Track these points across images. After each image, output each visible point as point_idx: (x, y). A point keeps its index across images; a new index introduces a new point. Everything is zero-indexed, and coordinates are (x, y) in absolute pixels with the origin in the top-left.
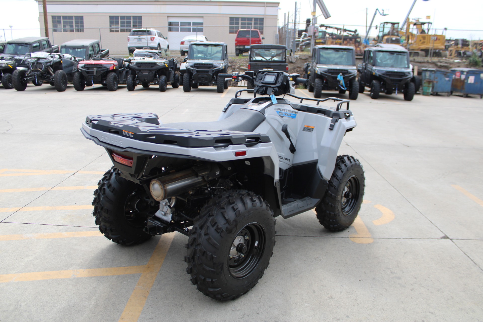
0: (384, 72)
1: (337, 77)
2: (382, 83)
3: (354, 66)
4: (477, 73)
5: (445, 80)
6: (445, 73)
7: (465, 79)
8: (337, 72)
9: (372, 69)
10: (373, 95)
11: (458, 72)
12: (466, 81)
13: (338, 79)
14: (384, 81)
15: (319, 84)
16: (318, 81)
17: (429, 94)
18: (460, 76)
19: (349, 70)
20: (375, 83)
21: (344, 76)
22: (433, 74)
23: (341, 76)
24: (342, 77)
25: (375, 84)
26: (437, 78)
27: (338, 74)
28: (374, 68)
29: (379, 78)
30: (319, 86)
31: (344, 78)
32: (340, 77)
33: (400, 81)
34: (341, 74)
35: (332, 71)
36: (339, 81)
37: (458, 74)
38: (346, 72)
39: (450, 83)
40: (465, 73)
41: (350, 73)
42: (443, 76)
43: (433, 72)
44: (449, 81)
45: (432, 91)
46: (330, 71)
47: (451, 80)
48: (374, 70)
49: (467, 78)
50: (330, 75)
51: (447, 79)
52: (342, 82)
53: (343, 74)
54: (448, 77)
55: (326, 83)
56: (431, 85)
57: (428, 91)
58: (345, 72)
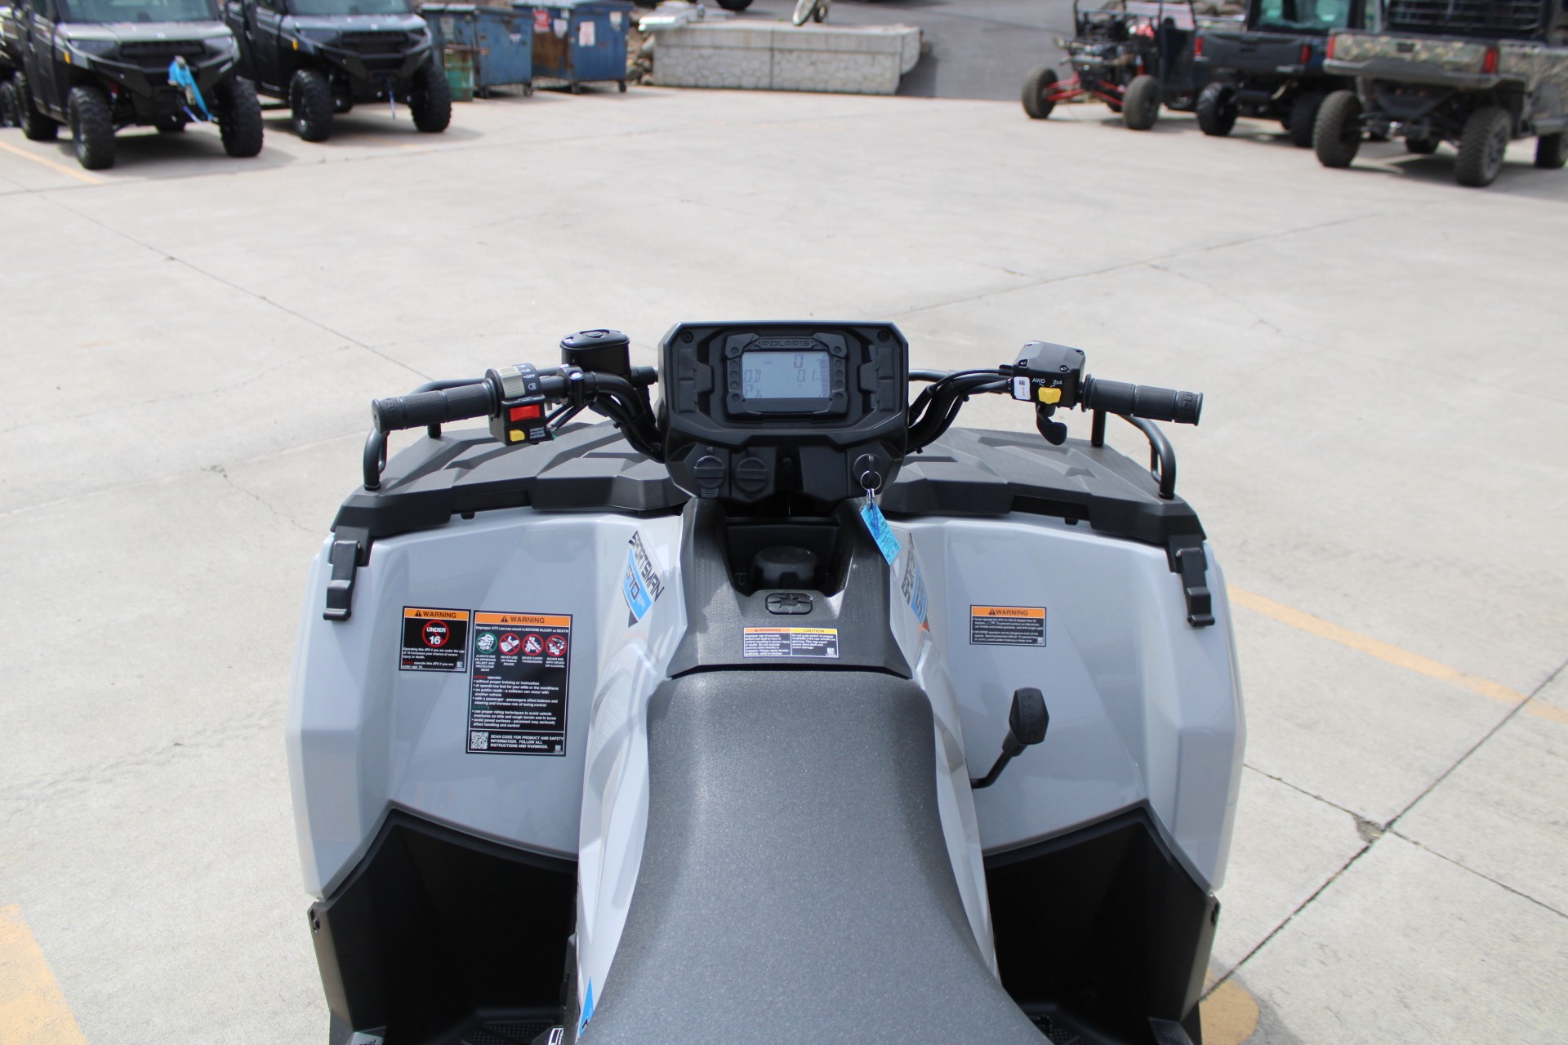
0: (334, 35)
1: (166, 76)
2: (331, 77)
3: (219, 22)
4: (600, 10)
5: (511, 42)
6: (506, 18)
7: (567, 35)
8: (164, 51)
9: (279, 28)
10: (309, 126)
11: (542, 12)
12: (572, 40)
13: (172, 82)
14: (339, 70)
15: (96, 109)
16: (87, 99)
17: (471, 94)
18: (551, 26)
19: (208, 42)
20: (310, 83)
21: (195, 69)
22: (468, 23)
23: (182, 67)
24: (188, 73)
25: (310, 86)
26: (483, 38)
27: (170, 60)
28: (289, 22)
29: (318, 61)
30: (98, 118)
31: (196, 75)
32: (178, 73)
33: (398, 63)
34: (180, 60)
35: (140, 51)
36: (178, 92)
37: (542, 18)
38: (198, 49)
39: (527, 51)
40: (566, 15)
41: (215, 53)
42: (502, 28)
43: (468, 18)
44: (523, 43)
45: (477, 82)
46: (129, 50)
47: (529, 39)
48: (291, 33)
49: (574, 30)
50: (135, 67)
51: (516, 38)
52: (192, 93)
53: (190, 60)
54: (517, 30)
55: (122, 100)
56: (470, 63)
57: (464, 85)
58: (195, 51)
